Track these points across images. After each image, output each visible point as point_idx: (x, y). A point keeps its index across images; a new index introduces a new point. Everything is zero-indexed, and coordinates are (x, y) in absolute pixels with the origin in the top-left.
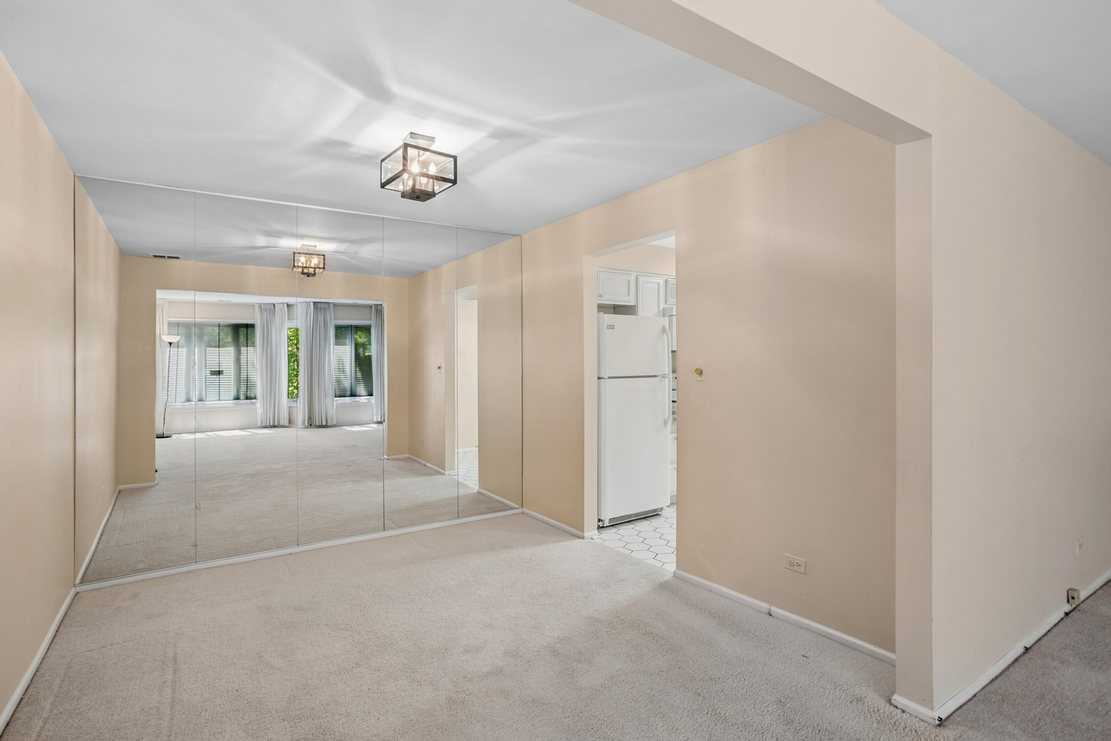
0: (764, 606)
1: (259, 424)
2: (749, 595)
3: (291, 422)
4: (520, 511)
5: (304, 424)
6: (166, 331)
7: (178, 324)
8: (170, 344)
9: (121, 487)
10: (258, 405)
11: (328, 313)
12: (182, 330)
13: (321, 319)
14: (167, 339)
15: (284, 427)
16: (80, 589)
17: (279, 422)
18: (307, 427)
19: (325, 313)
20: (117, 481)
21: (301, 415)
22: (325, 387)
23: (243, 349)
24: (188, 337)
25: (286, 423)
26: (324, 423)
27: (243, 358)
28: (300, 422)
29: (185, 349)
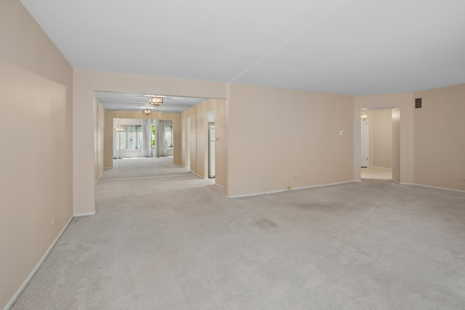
0: (224, 187)
1: (143, 156)
2: (222, 186)
3: (152, 156)
4: (196, 174)
5: (156, 156)
6: (117, 127)
7: (123, 126)
8: (121, 131)
9: (105, 168)
10: (142, 150)
11: (164, 122)
12: (125, 127)
13: (162, 124)
14: (117, 130)
15: (150, 157)
16: (98, 181)
17: (148, 155)
18: (157, 157)
19: (163, 123)
20: (104, 167)
21: (155, 153)
22: (163, 144)
23: (138, 133)
24: (126, 129)
25: (151, 156)
26: (163, 155)
27: (138, 135)
28: (155, 155)
29: (125, 133)
